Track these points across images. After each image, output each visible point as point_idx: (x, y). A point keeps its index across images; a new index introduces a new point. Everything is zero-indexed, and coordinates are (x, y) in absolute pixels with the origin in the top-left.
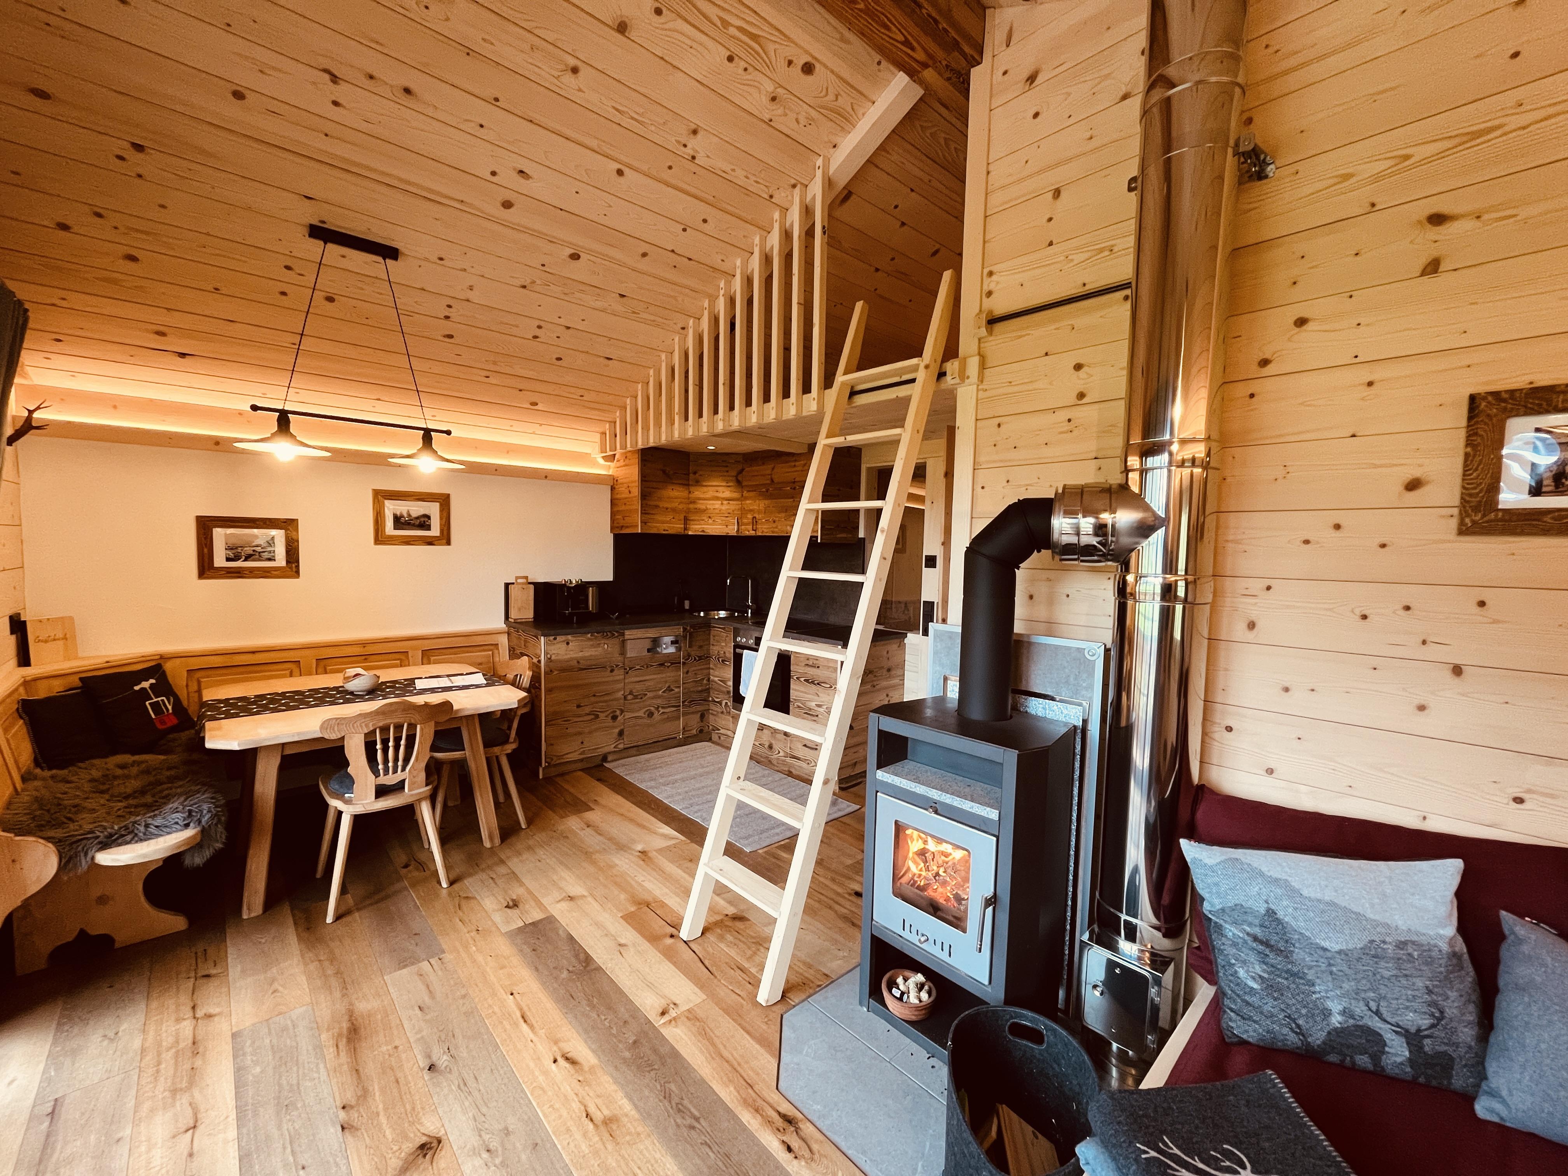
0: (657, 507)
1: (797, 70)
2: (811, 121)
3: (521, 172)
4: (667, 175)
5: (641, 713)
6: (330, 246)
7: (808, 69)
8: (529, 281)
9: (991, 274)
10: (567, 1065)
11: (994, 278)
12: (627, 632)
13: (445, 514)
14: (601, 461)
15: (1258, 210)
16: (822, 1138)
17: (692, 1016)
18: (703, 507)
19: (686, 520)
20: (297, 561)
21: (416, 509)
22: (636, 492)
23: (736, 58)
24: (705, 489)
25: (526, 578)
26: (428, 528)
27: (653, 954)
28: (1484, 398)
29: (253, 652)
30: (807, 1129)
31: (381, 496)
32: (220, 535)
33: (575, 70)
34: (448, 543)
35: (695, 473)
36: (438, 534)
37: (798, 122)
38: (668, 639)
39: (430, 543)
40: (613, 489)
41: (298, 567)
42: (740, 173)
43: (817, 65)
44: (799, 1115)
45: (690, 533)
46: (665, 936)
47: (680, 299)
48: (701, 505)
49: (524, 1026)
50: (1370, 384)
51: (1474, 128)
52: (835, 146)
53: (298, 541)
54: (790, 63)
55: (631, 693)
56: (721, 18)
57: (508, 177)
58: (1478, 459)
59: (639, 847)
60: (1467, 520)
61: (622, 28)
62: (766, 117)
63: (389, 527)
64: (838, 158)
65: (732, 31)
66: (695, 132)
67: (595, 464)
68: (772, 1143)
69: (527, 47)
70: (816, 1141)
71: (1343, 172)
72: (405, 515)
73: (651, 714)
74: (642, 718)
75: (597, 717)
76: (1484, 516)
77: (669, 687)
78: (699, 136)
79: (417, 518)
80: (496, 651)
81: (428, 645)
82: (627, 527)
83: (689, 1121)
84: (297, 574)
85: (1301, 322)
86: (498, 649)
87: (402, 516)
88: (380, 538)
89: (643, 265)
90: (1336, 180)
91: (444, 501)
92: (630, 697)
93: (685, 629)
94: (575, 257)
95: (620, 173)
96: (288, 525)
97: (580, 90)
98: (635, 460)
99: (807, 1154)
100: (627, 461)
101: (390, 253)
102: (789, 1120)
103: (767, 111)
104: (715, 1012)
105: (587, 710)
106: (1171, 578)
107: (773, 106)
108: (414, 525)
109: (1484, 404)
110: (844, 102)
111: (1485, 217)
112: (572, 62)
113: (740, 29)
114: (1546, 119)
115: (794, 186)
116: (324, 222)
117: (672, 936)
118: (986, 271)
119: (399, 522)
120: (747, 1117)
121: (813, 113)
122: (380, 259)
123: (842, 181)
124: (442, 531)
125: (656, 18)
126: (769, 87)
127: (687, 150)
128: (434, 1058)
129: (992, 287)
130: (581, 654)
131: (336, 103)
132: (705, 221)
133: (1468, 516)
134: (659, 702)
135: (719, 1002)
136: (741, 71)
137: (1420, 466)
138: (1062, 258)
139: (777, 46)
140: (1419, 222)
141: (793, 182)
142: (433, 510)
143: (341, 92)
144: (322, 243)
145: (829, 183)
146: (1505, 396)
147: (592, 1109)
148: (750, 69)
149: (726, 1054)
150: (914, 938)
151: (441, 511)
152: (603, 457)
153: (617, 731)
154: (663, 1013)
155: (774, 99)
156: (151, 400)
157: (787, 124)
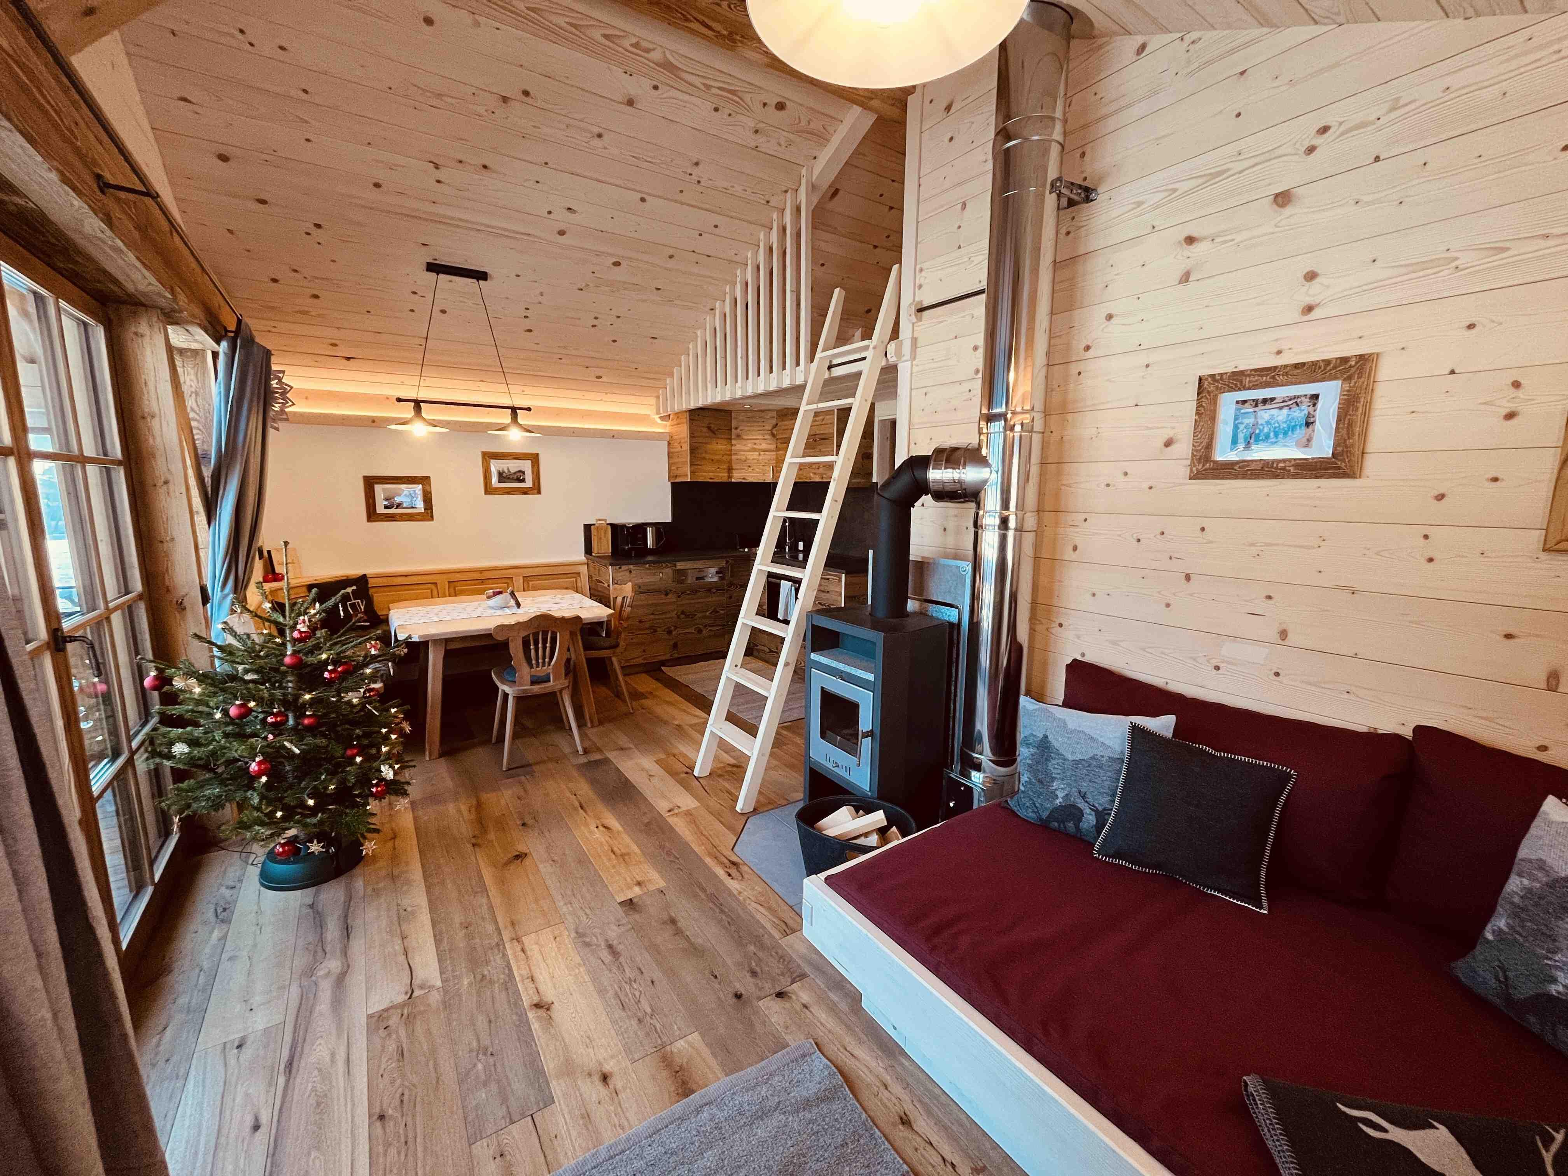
0: (704, 458)
1: (771, 109)
2: (790, 143)
3: (570, 209)
4: (679, 197)
5: (692, 630)
6: (441, 276)
7: (780, 106)
8: (584, 284)
9: (921, 270)
10: (604, 829)
11: (923, 274)
12: (678, 564)
13: (536, 469)
14: (659, 421)
15: (1085, 228)
16: (750, 872)
17: (688, 813)
18: (743, 458)
19: (730, 470)
20: (431, 509)
21: (513, 466)
22: (686, 447)
23: (721, 108)
24: (744, 442)
25: (605, 520)
26: (523, 481)
27: (671, 781)
28: (1206, 379)
29: (406, 576)
30: (744, 869)
31: (488, 457)
32: (379, 489)
33: (600, 136)
34: (539, 493)
35: (736, 428)
36: (531, 486)
37: (780, 145)
38: (713, 570)
39: (525, 493)
40: (669, 444)
41: (432, 512)
42: (738, 188)
43: (787, 103)
44: (740, 861)
45: (733, 480)
46: (682, 772)
47: (705, 287)
48: (742, 456)
49: (581, 811)
50: (1147, 366)
51: (1213, 171)
52: (815, 158)
53: (431, 493)
54: (765, 105)
55: (683, 613)
56: (704, 84)
57: (560, 214)
58: (1201, 424)
59: (677, 723)
60: (1194, 469)
61: (630, 103)
62: (753, 145)
63: (495, 479)
64: (818, 167)
65: (714, 91)
66: (697, 164)
67: (654, 423)
68: (720, 872)
69: (564, 126)
70: (748, 873)
71: (1137, 200)
72: (506, 471)
73: (700, 631)
74: (693, 633)
75: (655, 631)
76: (1203, 466)
77: (715, 609)
78: (701, 166)
79: (515, 473)
80: (578, 579)
81: (527, 572)
82: (680, 476)
83: (672, 859)
84: (432, 518)
85: (1110, 317)
86: (580, 576)
87: (504, 472)
88: (489, 490)
89: (671, 264)
90: (1133, 206)
91: (535, 459)
92: (683, 616)
93: (727, 562)
94: (617, 264)
95: (643, 200)
96: (424, 481)
97: (605, 148)
98: (686, 418)
99: (740, 878)
100: (678, 421)
101: (482, 276)
102: (734, 863)
103: (751, 140)
104: (704, 812)
105: (648, 625)
106: (1006, 513)
107: (758, 136)
108: (513, 479)
109: (1206, 383)
110: (815, 125)
111: (1217, 240)
112: (597, 130)
113: (719, 88)
114: (1254, 166)
115: (786, 192)
116: (436, 260)
117: (687, 773)
118: (918, 267)
119: (502, 477)
120: (708, 860)
121: (792, 136)
122: (475, 281)
123: (825, 184)
124: (534, 484)
125: (656, 93)
126: (751, 124)
127: (692, 177)
128: (526, 820)
129: (922, 281)
130: (641, 581)
131: (438, 181)
132: (716, 226)
133: (1195, 466)
134: (706, 621)
135: (708, 808)
136: (726, 116)
137: (1173, 428)
138: (967, 259)
139: (751, 95)
140: (1180, 242)
141: (784, 189)
142: (526, 466)
143: (442, 174)
144: (435, 274)
145: (814, 187)
146: (1218, 377)
147: (615, 849)
148: (734, 114)
149: (705, 832)
150: (830, 766)
151: (533, 466)
152: (660, 418)
153: (672, 643)
154: (670, 811)
155: (756, 132)
156: (329, 392)
157: (769, 147)
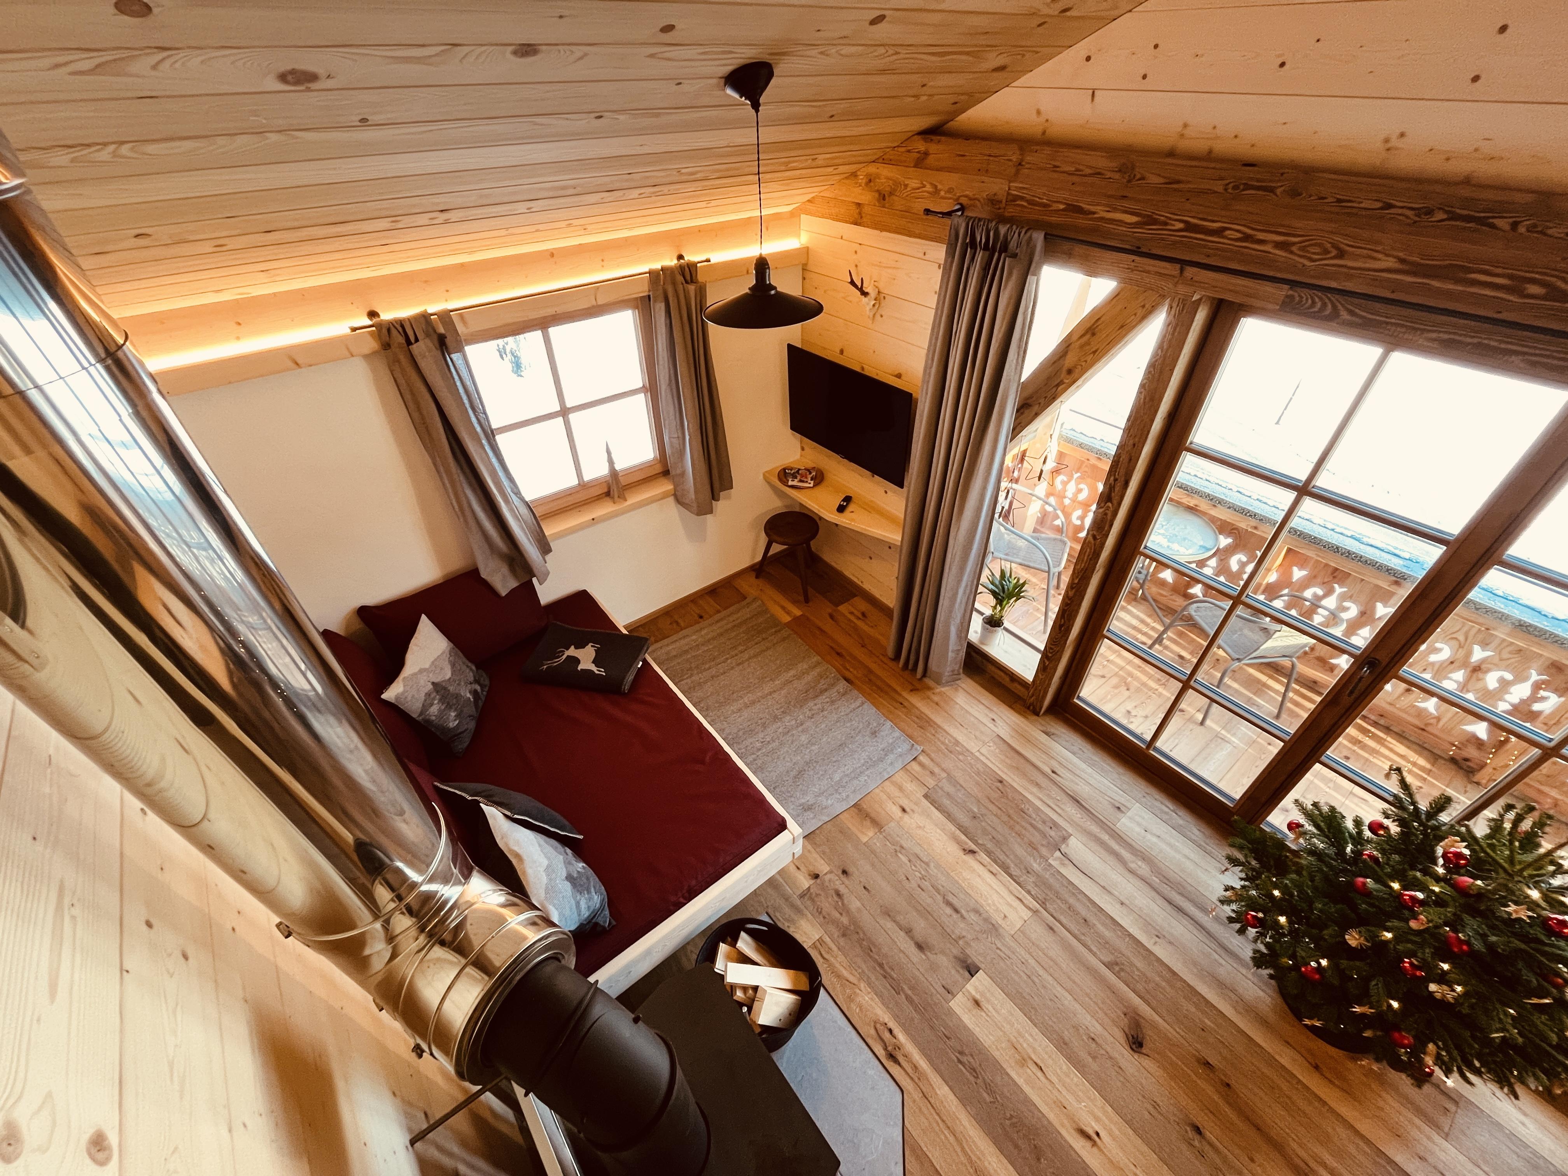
68: (903, 1038)
99: (878, 1026)
102: (892, 1058)
120: (922, 1062)
147: (1040, 1074)
